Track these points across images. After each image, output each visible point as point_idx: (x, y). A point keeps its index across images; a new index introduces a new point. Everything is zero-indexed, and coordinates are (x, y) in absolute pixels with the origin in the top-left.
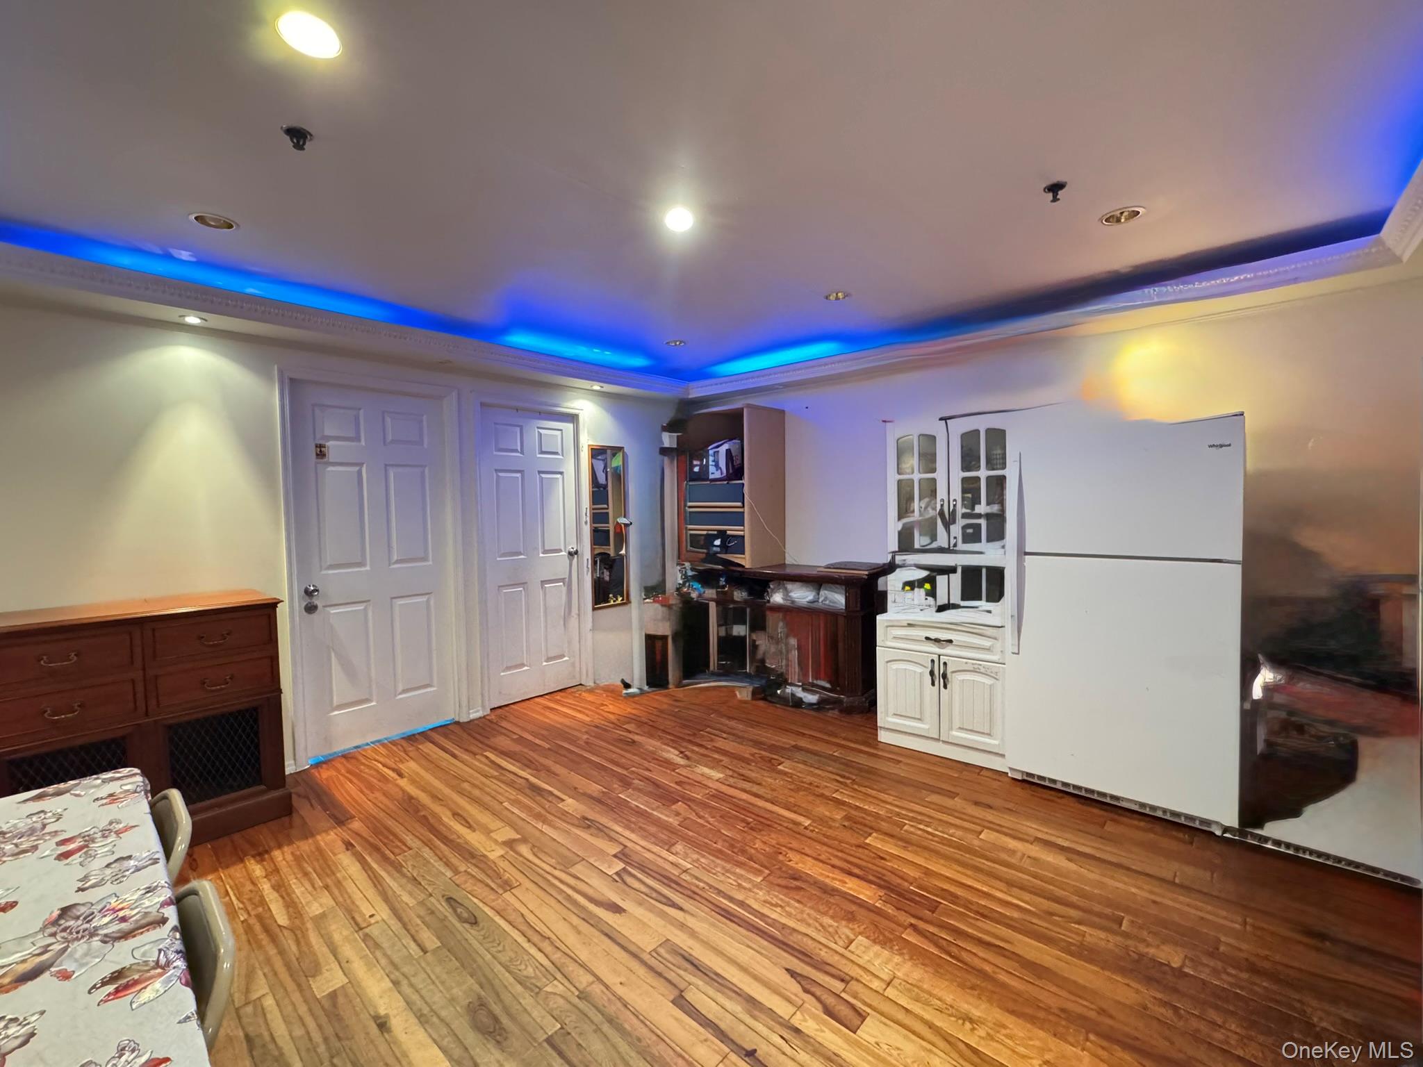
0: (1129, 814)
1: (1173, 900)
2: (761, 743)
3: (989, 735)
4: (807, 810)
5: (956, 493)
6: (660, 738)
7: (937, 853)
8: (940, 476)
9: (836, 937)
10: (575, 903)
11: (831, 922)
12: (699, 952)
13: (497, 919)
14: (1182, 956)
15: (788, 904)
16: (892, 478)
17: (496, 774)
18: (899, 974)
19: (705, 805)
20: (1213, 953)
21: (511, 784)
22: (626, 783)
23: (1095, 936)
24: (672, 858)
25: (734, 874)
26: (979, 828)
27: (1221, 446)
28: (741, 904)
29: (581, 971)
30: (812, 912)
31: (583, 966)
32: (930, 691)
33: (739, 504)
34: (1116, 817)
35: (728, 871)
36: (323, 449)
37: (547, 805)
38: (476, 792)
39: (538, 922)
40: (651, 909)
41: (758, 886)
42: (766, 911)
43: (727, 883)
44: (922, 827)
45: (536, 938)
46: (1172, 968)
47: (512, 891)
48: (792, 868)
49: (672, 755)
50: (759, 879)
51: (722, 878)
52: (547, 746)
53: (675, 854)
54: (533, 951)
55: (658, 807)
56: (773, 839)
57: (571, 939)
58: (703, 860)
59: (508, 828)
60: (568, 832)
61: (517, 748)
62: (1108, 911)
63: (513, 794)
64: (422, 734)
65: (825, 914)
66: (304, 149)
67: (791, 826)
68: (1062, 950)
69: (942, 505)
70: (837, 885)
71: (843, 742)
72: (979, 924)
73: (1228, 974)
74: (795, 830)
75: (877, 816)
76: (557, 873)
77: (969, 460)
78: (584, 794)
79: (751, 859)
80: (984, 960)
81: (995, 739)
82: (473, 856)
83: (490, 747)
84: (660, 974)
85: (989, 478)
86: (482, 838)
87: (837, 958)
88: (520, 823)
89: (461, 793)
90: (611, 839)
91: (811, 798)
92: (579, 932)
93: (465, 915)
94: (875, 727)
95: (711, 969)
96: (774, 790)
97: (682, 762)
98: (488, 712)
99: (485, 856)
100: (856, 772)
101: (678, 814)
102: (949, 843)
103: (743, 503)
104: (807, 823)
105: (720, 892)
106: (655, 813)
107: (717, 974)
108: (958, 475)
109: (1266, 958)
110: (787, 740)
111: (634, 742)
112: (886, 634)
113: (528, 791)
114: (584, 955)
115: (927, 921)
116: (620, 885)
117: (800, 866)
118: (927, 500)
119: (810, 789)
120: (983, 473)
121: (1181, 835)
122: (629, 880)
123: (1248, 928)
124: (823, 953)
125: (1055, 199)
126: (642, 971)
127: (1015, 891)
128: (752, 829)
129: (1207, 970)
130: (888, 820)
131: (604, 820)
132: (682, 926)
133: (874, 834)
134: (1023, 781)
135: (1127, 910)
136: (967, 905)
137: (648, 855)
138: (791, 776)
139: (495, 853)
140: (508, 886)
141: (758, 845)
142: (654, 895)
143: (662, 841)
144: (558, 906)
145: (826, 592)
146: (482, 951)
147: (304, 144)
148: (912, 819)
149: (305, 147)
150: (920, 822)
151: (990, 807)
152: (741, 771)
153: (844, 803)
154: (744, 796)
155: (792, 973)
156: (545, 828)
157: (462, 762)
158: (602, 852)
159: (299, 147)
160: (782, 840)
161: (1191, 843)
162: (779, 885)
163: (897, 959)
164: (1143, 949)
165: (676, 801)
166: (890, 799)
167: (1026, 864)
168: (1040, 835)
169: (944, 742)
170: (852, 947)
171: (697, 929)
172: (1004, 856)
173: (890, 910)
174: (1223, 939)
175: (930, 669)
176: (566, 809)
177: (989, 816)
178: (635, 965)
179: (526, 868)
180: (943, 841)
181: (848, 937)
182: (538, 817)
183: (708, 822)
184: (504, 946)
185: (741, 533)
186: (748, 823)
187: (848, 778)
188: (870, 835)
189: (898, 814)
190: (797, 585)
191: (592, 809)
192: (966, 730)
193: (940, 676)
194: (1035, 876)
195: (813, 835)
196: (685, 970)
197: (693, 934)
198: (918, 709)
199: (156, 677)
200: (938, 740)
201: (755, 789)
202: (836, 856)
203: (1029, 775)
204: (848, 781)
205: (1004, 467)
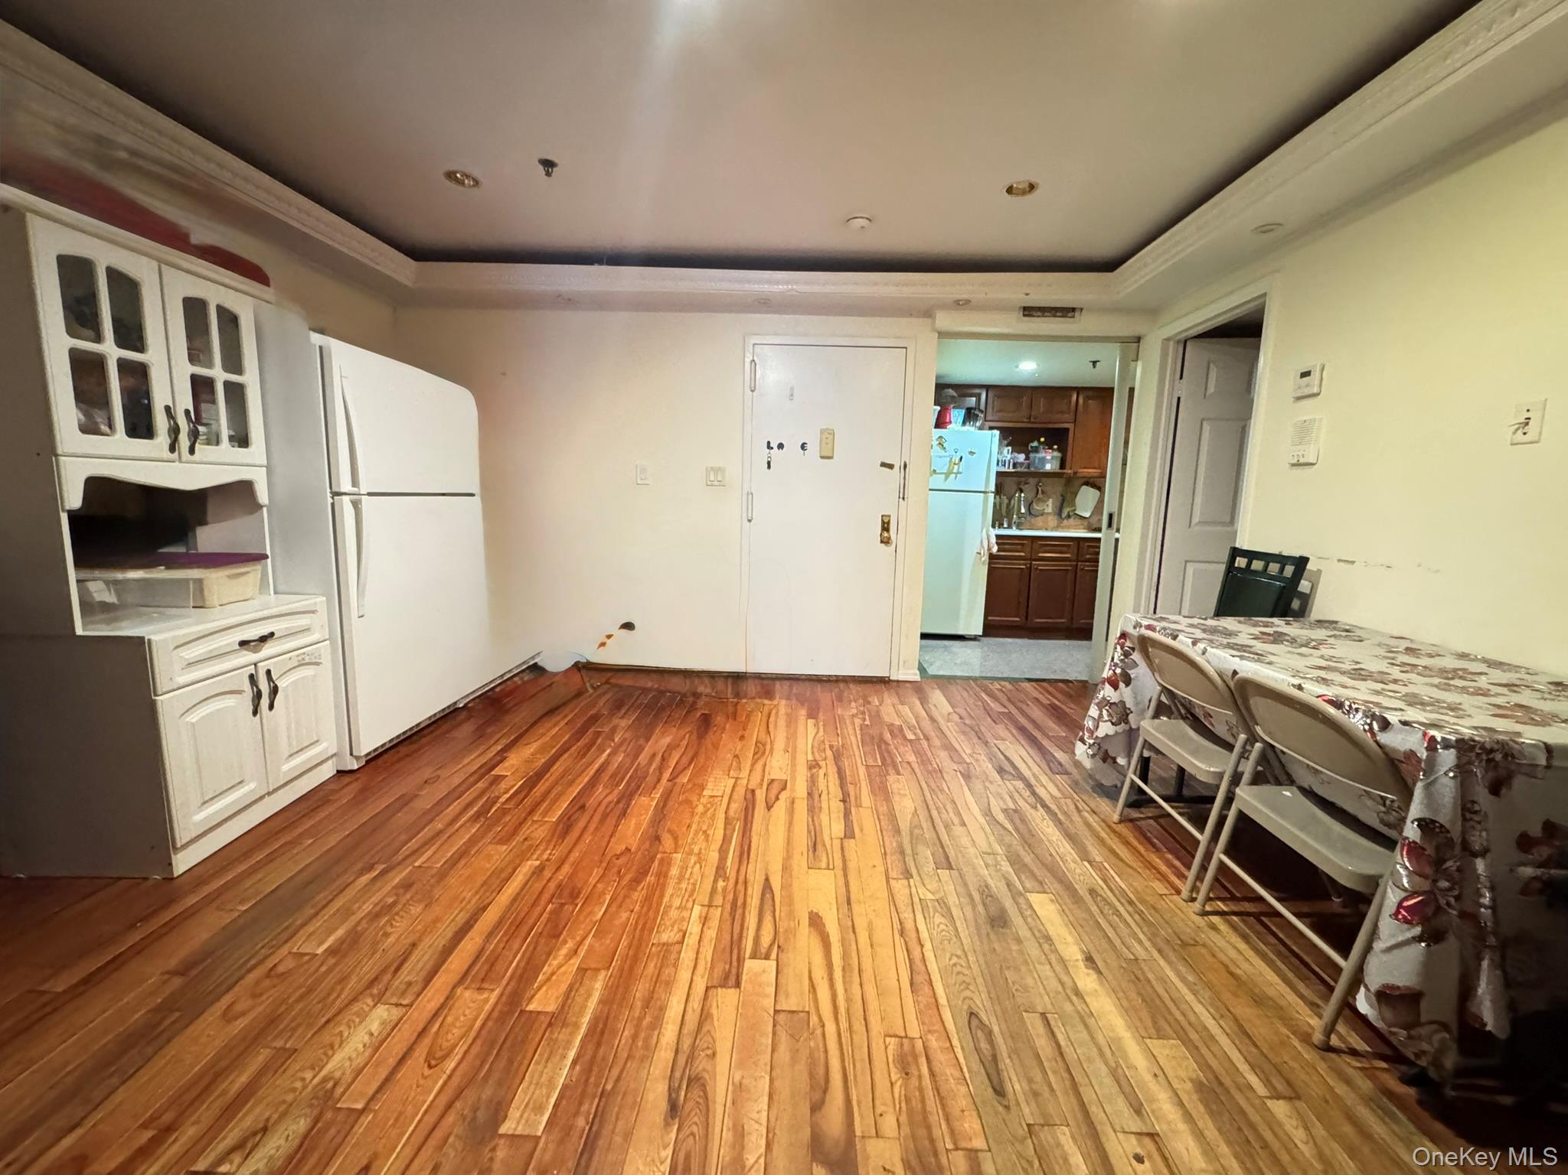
5: (187, 400)
8: (155, 361)
13: (943, 1001)
31: (891, 895)
39: (901, 963)
47: (903, 1034)
57: (882, 922)
58: (677, 904)
84: (844, 854)
85: (225, 385)
108: (185, 368)
114: (883, 902)
116: (780, 944)
120: (219, 374)
126: (853, 865)
132: (785, 870)
143: (663, 959)
146: (976, 972)
178: (853, 871)
184: (950, 959)
192: (296, 752)
196: (824, 846)
198: (237, 769)
200: (267, 795)
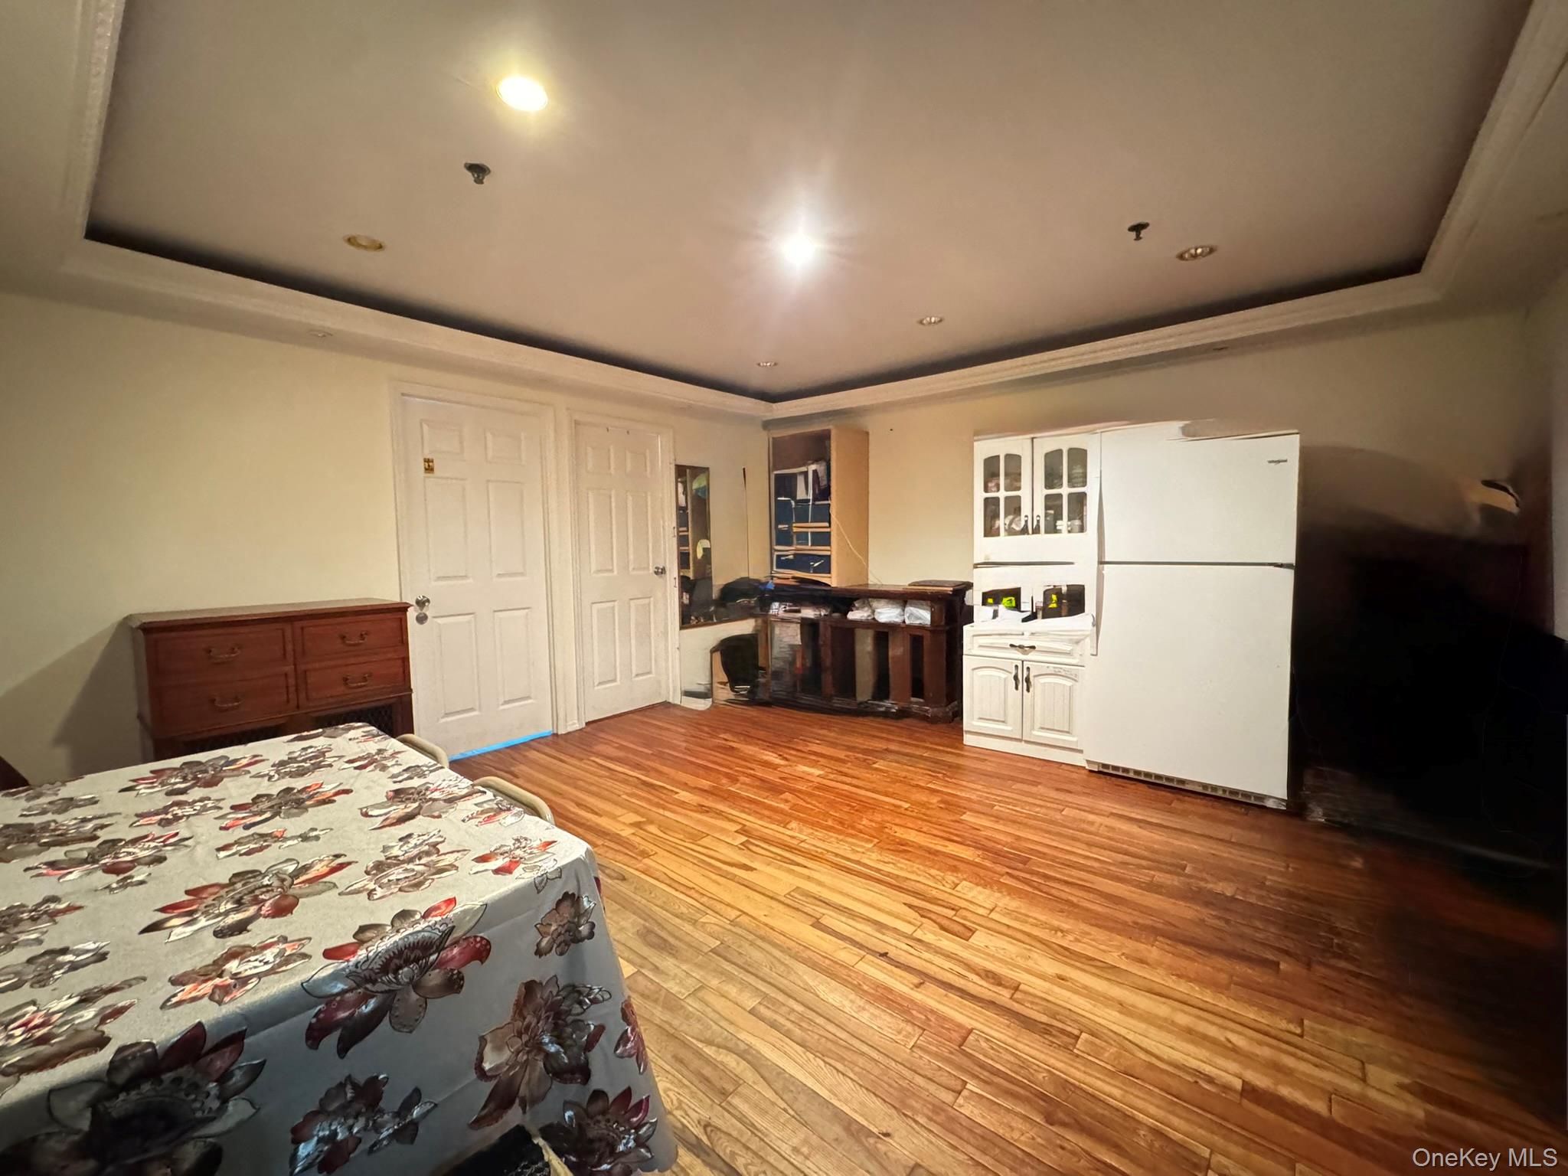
0: (1193, 795)
1: (1230, 853)
2: (854, 747)
3: (1068, 732)
4: (905, 797)
5: (1040, 510)
6: (757, 744)
7: (1026, 825)
8: (1024, 493)
9: (944, 882)
10: (710, 864)
11: (938, 873)
12: (826, 894)
13: (643, 876)
14: (1235, 888)
15: (899, 862)
16: (980, 496)
17: (607, 774)
18: (1000, 904)
19: (811, 795)
20: (1262, 885)
21: (625, 782)
22: (734, 780)
23: (1160, 877)
24: (788, 832)
25: (847, 842)
26: (1061, 807)
27: (1279, 462)
28: (858, 862)
29: (729, 909)
30: (921, 867)
31: (728, 905)
32: (1014, 695)
33: (827, 524)
34: (1181, 797)
35: (841, 840)
36: (431, 464)
37: (664, 797)
38: (593, 788)
39: (680, 878)
40: (779, 868)
41: (868, 850)
42: (880, 866)
43: (844, 849)
44: (1010, 807)
45: (682, 889)
46: (1227, 897)
47: (650, 857)
48: (899, 838)
49: (771, 757)
50: (870, 846)
51: (837, 845)
52: (650, 752)
53: (792, 829)
54: (682, 896)
55: (767, 797)
56: (878, 817)
57: (713, 888)
58: (817, 833)
59: (631, 814)
60: (686, 815)
61: (621, 754)
62: (1174, 861)
63: (629, 789)
64: (524, 744)
65: (932, 867)
66: (482, 183)
67: (892, 808)
68: (1135, 886)
69: (1026, 521)
70: (939, 848)
71: (931, 746)
72: (1063, 871)
73: (1272, 899)
74: (896, 811)
75: (969, 800)
76: (686, 844)
77: (1052, 478)
78: (695, 788)
79: (861, 832)
80: (1070, 894)
81: (1074, 736)
82: (608, 834)
83: (594, 753)
84: (798, 909)
85: (1070, 495)
86: (610, 821)
87: (947, 895)
88: (642, 810)
89: (576, 787)
90: (730, 820)
91: (906, 788)
92: (719, 884)
93: (615, 875)
94: (960, 732)
95: (841, 906)
96: (872, 782)
97: (783, 762)
98: (584, 725)
99: (618, 834)
100: (946, 768)
101: (787, 801)
102: (1035, 818)
103: (830, 523)
104: (906, 805)
105: (837, 855)
106: (766, 801)
107: (845, 908)
108: (1041, 492)
109: (1301, 888)
110: (880, 745)
111: (733, 748)
112: (972, 643)
113: (642, 786)
114: (727, 898)
115: (1020, 870)
116: (746, 851)
117: (905, 836)
118: (1011, 517)
119: (904, 781)
120: (1065, 490)
121: (1238, 809)
122: (751, 847)
123: (1290, 869)
124: (934, 892)
125: (1138, 238)
126: (781, 907)
127: (1095, 849)
128: (857, 811)
129: (1254, 897)
130: (979, 803)
131: (721, 807)
132: (809, 878)
133: (968, 813)
134: (1099, 772)
135: (1190, 860)
136: (1054, 859)
137: (766, 831)
138: (887, 772)
139: (626, 832)
140: (645, 854)
141: (865, 822)
142: (779, 858)
143: (778, 821)
144: (696, 868)
145: (911, 608)
146: (639, 898)
147: (483, 178)
148: (999, 801)
149: (484, 181)
150: (1009, 804)
151: (1070, 792)
152: (839, 769)
153: (938, 791)
154: (846, 787)
155: (910, 906)
156: (667, 813)
157: (571, 765)
158: (723, 830)
159: (479, 181)
160: (886, 818)
161: (1247, 814)
162: (889, 849)
163: (997, 895)
164: (1202, 884)
165: (782, 792)
166: (979, 787)
167: (1102, 830)
168: (1114, 811)
169: (1027, 742)
170: (959, 888)
171: (822, 880)
172: (1084, 826)
173: (988, 864)
174: (1269, 877)
175: (1014, 674)
176: (682, 799)
177: (1069, 798)
178: (774, 904)
179: (656, 841)
180: (1029, 816)
181: (953, 882)
182: (658, 805)
183: (815, 806)
185: (828, 553)
186: (854, 807)
187: (939, 773)
188: (965, 813)
189: (987, 798)
190: (883, 602)
191: (707, 799)
192: (1048, 729)
193: (1023, 681)
194: (1109, 838)
195: (914, 814)
196: (818, 906)
197: (820, 883)
198: (1002, 712)
199: (305, 672)
200: (1020, 740)
201: (854, 782)
202: (936, 829)
203: (1105, 766)
204: (940, 775)
205: (1084, 484)
